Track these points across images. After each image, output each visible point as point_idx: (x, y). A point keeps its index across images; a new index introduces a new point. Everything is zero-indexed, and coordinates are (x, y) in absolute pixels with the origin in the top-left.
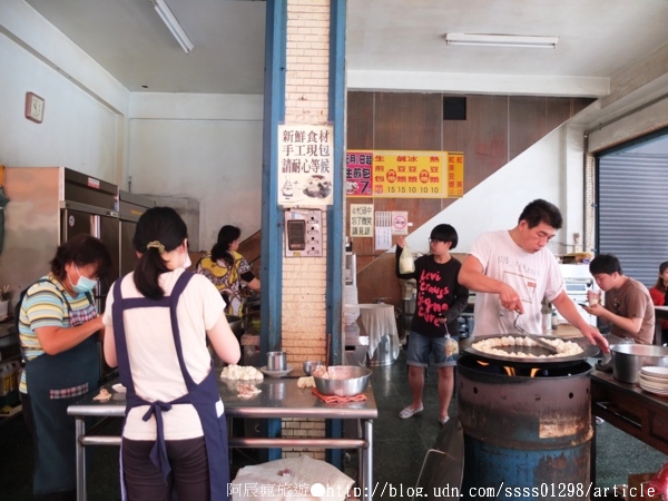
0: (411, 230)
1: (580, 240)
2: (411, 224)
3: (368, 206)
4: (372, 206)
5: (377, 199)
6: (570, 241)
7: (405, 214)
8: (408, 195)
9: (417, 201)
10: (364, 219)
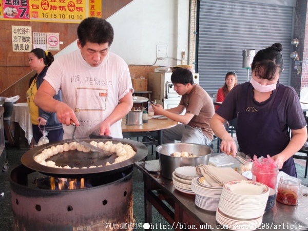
0: (62, 47)
1: (186, 56)
2: (62, 43)
3: (26, 28)
4: (30, 28)
5: (34, 22)
6: (179, 57)
7: (57, 35)
8: (59, 20)
9: (66, 25)
10: (24, 38)
